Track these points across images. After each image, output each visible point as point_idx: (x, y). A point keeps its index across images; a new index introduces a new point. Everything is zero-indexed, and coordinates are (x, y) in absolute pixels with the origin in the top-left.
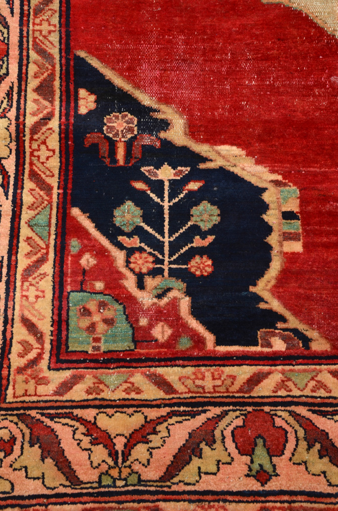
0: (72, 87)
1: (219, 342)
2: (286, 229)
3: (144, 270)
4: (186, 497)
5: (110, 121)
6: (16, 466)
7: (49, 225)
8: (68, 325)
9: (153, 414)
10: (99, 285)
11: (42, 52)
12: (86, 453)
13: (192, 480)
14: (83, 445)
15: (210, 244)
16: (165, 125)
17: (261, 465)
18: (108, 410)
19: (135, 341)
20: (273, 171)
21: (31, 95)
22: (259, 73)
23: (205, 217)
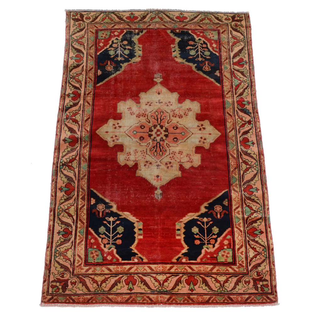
0: (89, 198)
1: (122, 260)
2: (139, 233)
3: (106, 243)
4: (114, 294)
5: (98, 206)
6: (77, 287)
7: (84, 232)
8: (88, 256)
9: (107, 276)
10: (95, 247)
11: (83, 189)
12: (92, 285)
13: (115, 291)
14: (91, 283)
15: (121, 237)
16: (111, 207)
17: (130, 287)
18: (97, 276)
19: (103, 260)
20: (137, 218)
21: (80, 200)
22: (134, 194)
23: (120, 230)
